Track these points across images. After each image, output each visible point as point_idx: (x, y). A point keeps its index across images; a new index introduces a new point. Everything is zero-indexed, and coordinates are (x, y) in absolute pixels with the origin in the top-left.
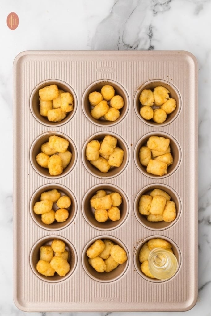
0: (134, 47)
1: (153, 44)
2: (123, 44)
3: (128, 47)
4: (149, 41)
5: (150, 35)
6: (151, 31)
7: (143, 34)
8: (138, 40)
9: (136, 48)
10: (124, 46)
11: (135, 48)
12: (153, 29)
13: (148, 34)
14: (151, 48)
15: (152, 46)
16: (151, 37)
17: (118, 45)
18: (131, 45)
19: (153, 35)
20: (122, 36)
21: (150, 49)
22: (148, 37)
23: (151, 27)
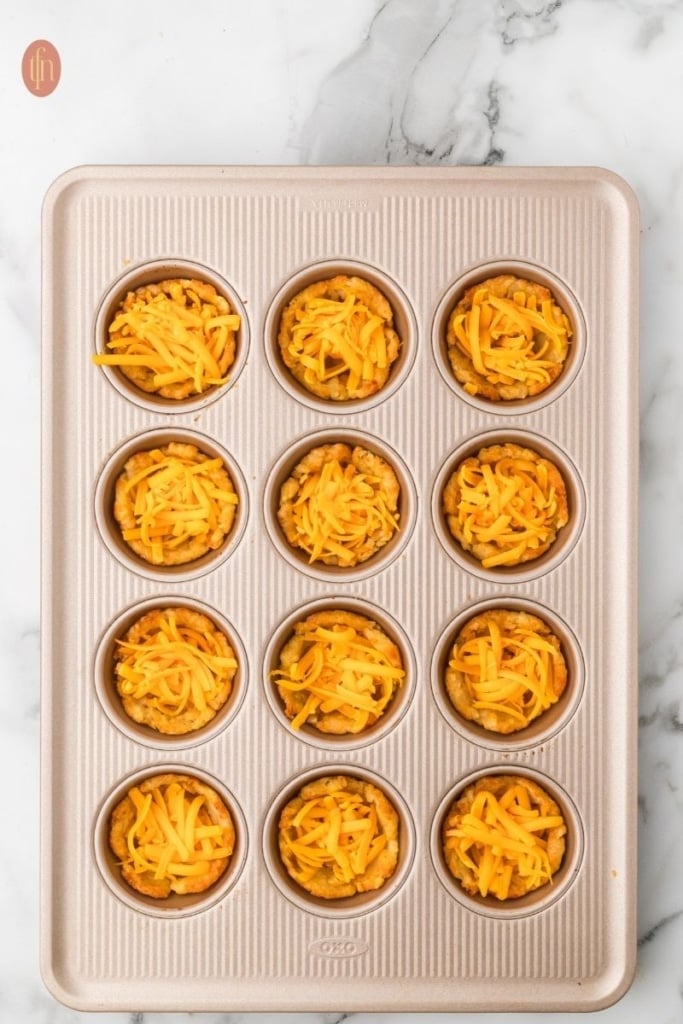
0: (439, 152)
1: (501, 143)
2: (404, 141)
3: (419, 152)
4: (487, 134)
5: (492, 113)
6: (494, 102)
7: (470, 110)
8: (454, 131)
9: (445, 155)
10: (406, 147)
11: (441, 154)
12: (500, 96)
13: (486, 111)
14: (496, 155)
15: (497, 149)
16: (493, 120)
17: (387, 146)
18: (430, 147)
19: (501, 114)
20: (402, 119)
21: (491, 158)
22: (486, 119)
23: (495, 86)
